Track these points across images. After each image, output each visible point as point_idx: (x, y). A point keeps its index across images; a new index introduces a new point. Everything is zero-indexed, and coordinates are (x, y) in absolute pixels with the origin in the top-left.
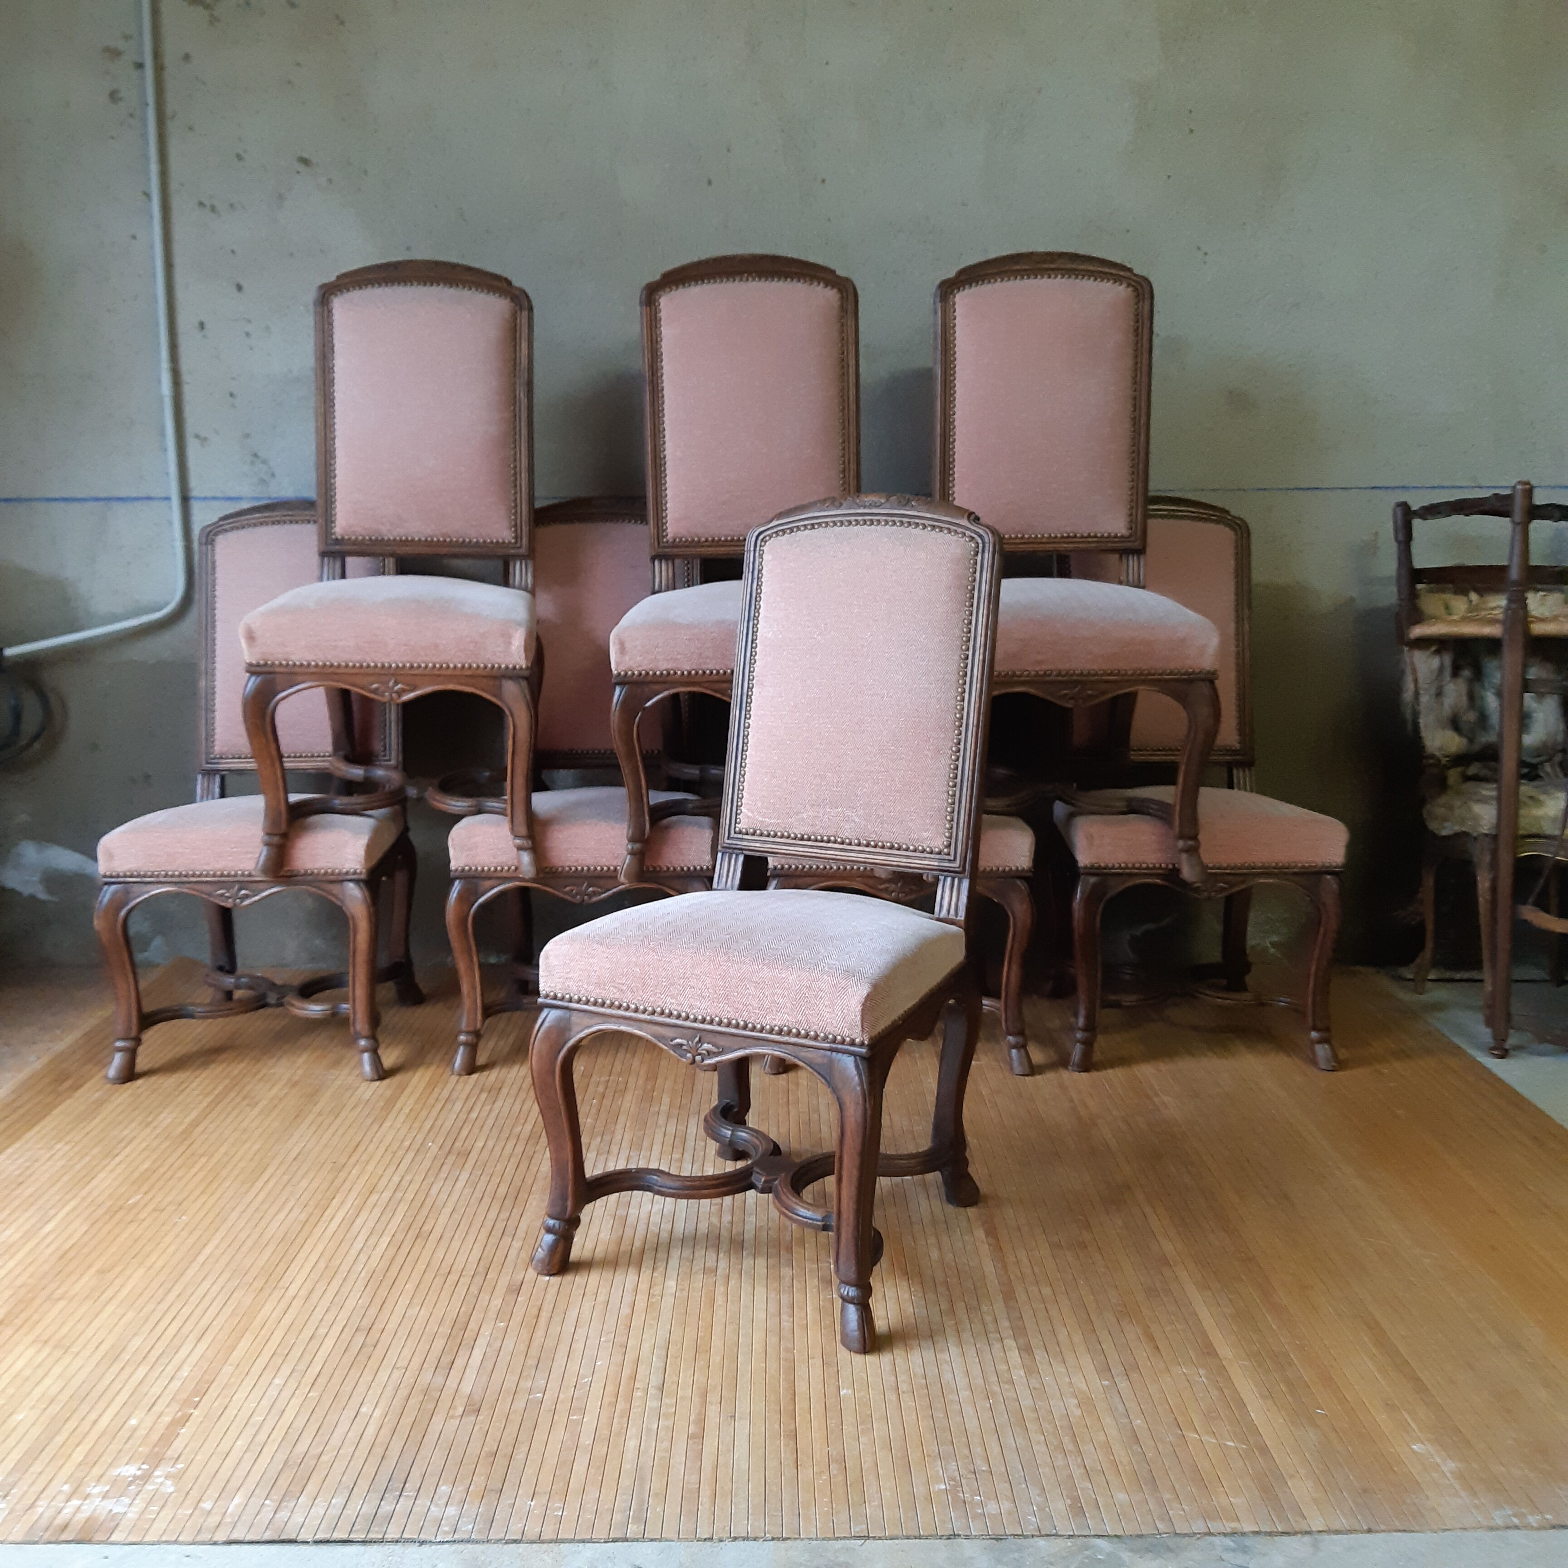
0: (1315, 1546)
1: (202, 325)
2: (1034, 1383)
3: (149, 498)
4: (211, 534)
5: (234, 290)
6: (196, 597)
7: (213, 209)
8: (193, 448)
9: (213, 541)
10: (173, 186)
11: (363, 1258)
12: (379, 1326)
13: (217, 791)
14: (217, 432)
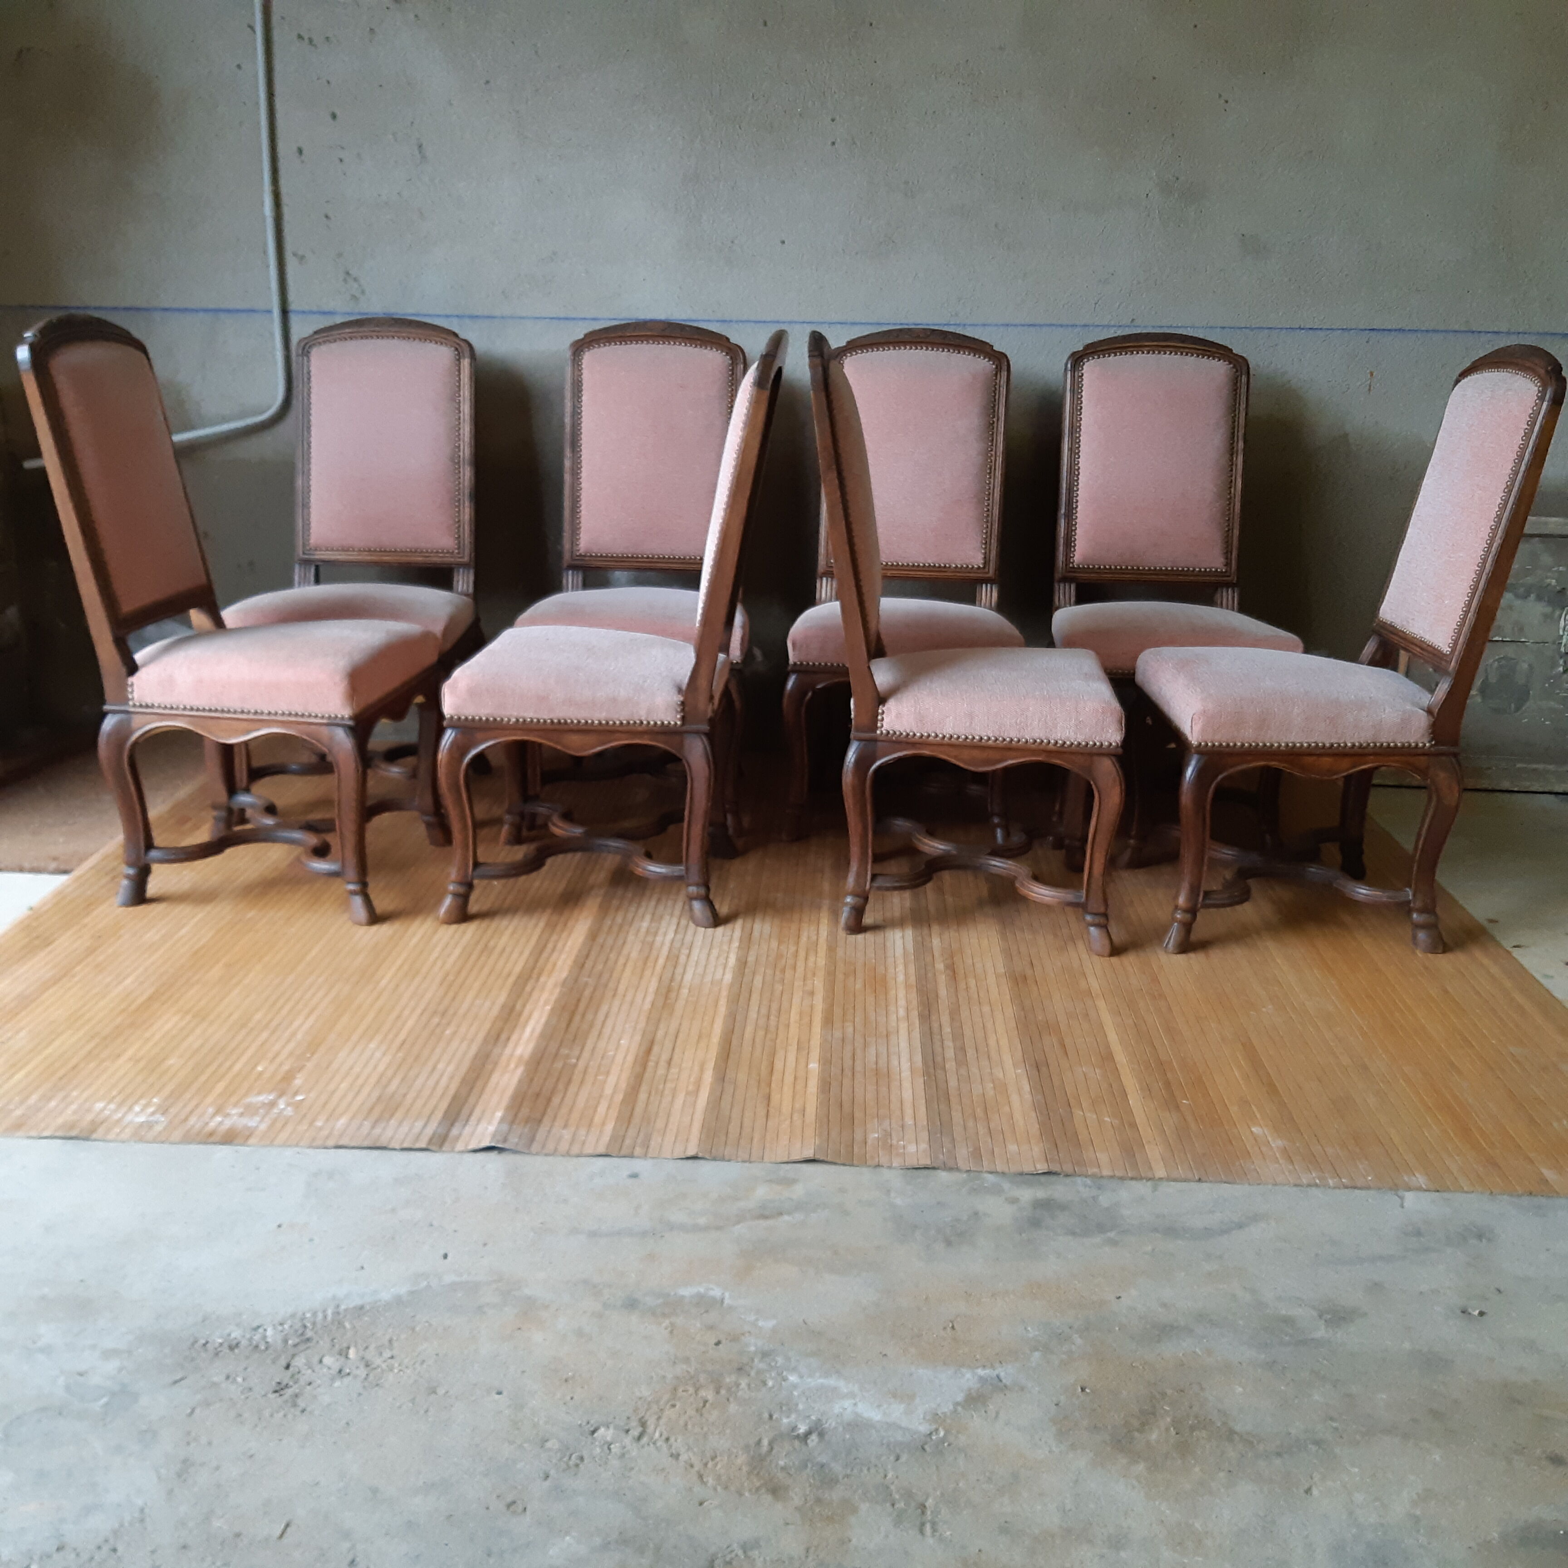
0: (1155, 1189)
1: (300, 151)
2: (963, 1071)
3: (253, 311)
4: (307, 346)
5: (329, 119)
6: (294, 402)
7: (311, 41)
8: (291, 265)
9: (309, 352)
10: (275, 18)
11: (439, 963)
12: (451, 1011)
13: (312, 579)
14: (314, 253)
